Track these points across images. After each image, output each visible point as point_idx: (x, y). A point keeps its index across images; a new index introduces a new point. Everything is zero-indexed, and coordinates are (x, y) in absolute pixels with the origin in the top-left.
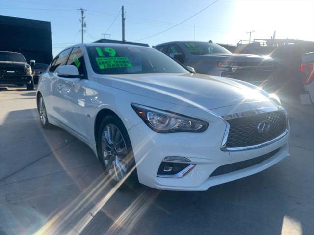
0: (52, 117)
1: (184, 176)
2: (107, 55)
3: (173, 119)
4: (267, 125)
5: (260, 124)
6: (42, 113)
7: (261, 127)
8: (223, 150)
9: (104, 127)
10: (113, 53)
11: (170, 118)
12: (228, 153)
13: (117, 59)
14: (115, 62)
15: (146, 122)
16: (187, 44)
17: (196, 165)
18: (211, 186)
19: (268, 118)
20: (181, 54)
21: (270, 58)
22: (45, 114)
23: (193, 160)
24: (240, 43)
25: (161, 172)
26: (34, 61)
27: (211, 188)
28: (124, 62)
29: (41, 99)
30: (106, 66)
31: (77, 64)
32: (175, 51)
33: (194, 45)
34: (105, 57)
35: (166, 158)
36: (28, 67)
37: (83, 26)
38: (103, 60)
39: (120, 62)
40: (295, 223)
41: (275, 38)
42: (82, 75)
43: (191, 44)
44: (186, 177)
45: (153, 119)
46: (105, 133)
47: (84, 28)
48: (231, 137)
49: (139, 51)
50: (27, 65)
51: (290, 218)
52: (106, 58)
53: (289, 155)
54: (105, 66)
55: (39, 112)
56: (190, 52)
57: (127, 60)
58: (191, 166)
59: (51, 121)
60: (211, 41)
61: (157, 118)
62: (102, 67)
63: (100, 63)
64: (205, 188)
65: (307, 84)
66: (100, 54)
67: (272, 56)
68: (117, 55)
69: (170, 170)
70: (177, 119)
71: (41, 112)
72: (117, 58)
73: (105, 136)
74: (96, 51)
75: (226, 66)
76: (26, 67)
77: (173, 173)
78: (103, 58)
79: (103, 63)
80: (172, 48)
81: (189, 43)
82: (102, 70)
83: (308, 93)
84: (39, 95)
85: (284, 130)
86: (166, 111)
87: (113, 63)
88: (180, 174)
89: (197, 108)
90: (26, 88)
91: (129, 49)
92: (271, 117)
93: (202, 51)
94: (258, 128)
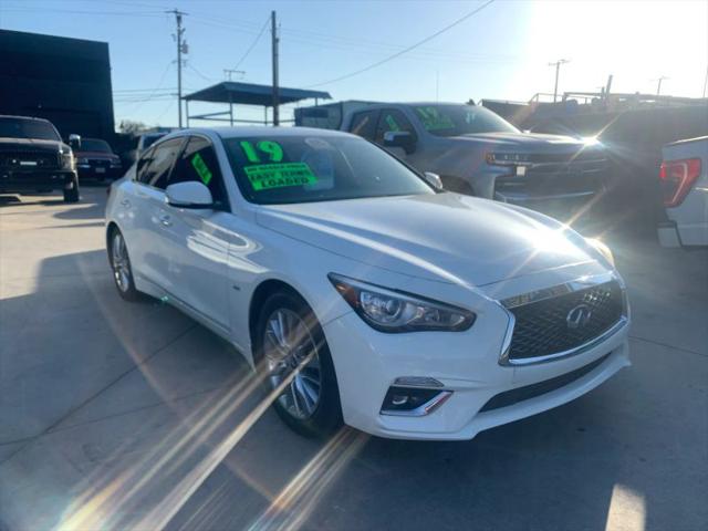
0: (145, 278)
1: (430, 411)
2: (265, 158)
3: (408, 306)
4: (585, 313)
5: (571, 312)
6: (119, 267)
7: (574, 317)
8: (503, 363)
9: (271, 313)
10: (277, 155)
11: (404, 303)
12: (512, 369)
13: (287, 167)
14: (283, 174)
15: (359, 311)
16: (421, 111)
17: (452, 392)
18: (481, 429)
19: (588, 298)
20: (407, 133)
21: (598, 142)
22: (127, 271)
23: (448, 384)
24: (535, 100)
25: (388, 405)
26: (79, 137)
27: (481, 435)
28: (300, 173)
29: (118, 239)
30: (267, 183)
31: (204, 175)
32: (394, 125)
33: (435, 114)
34: (261, 163)
35: (397, 380)
36: (66, 152)
37: (179, 51)
38: (258, 170)
39: (292, 173)
40: (634, 498)
41: (611, 91)
42: (218, 203)
43: (428, 110)
44: (433, 415)
45: (372, 304)
46: (273, 324)
47: (184, 56)
48: (519, 338)
49: (327, 146)
50: (63, 149)
51: (624, 488)
52: (263, 166)
53: (628, 364)
54: (263, 185)
55: (112, 263)
56: (427, 128)
57: (307, 168)
58: (444, 394)
59: (140, 286)
60: (471, 103)
61: (378, 303)
62: (257, 186)
63: (253, 178)
64: (468, 434)
65: (673, 206)
66: (252, 157)
67: (604, 138)
68: (285, 159)
69: (404, 401)
70: (415, 305)
71: (116, 265)
72: (285, 165)
73: (271, 329)
74: (243, 150)
75: (504, 162)
76: (61, 151)
77: (409, 407)
78: (257, 167)
79: (259, 177)
80: (389, 118)
81: (425, 106)
82: (260, 192)
83: (674, 225)
84: (113, 230)
85: (619, 318)
86: (397, 291)
87: (278, 176)
88: (423, 409)
89: (454, 284)
90: (62, 198)
91: (307, 141)
92: (594, 296)
93: (453, 126)
94: (569, 318)
